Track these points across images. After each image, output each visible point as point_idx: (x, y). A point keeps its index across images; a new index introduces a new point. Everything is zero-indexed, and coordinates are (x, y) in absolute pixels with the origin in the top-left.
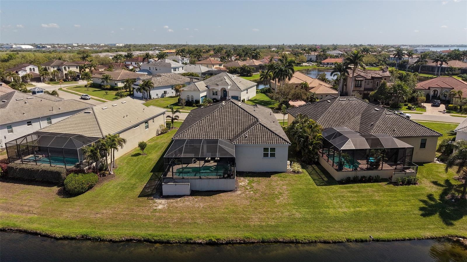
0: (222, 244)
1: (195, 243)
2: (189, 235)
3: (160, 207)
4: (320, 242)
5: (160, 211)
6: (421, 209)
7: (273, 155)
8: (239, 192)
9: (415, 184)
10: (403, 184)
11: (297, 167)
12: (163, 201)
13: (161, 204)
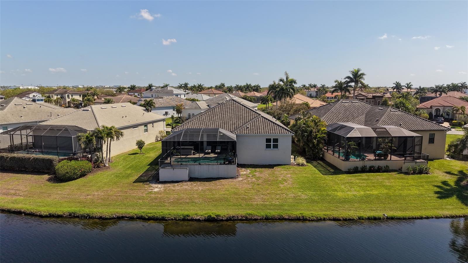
0: (222, 220)
1: (192, 220)
2: (186, 213)
3: (156, 190)
4: (330, 220)
5: (156, 193)
6: (436, 193)
7: (276, 146)
8: (240, 179)
9: (427, 173)
10: (414, 173)
11: (301, 160)
12: (160, 186)
13: (157, 188)
